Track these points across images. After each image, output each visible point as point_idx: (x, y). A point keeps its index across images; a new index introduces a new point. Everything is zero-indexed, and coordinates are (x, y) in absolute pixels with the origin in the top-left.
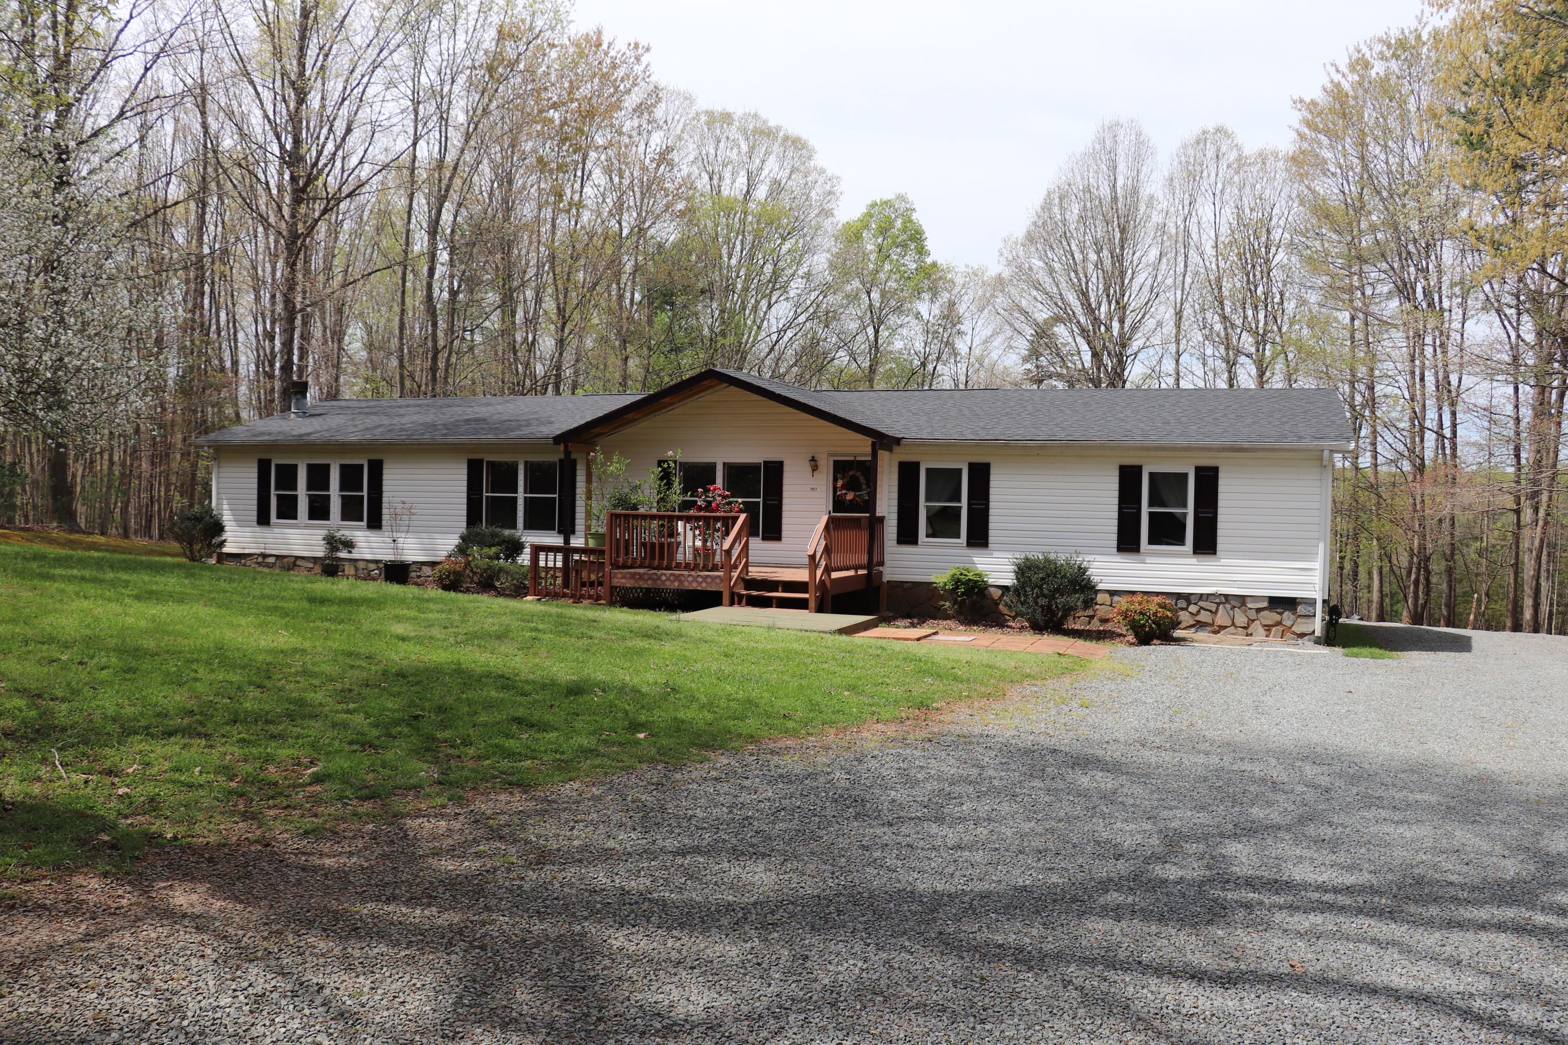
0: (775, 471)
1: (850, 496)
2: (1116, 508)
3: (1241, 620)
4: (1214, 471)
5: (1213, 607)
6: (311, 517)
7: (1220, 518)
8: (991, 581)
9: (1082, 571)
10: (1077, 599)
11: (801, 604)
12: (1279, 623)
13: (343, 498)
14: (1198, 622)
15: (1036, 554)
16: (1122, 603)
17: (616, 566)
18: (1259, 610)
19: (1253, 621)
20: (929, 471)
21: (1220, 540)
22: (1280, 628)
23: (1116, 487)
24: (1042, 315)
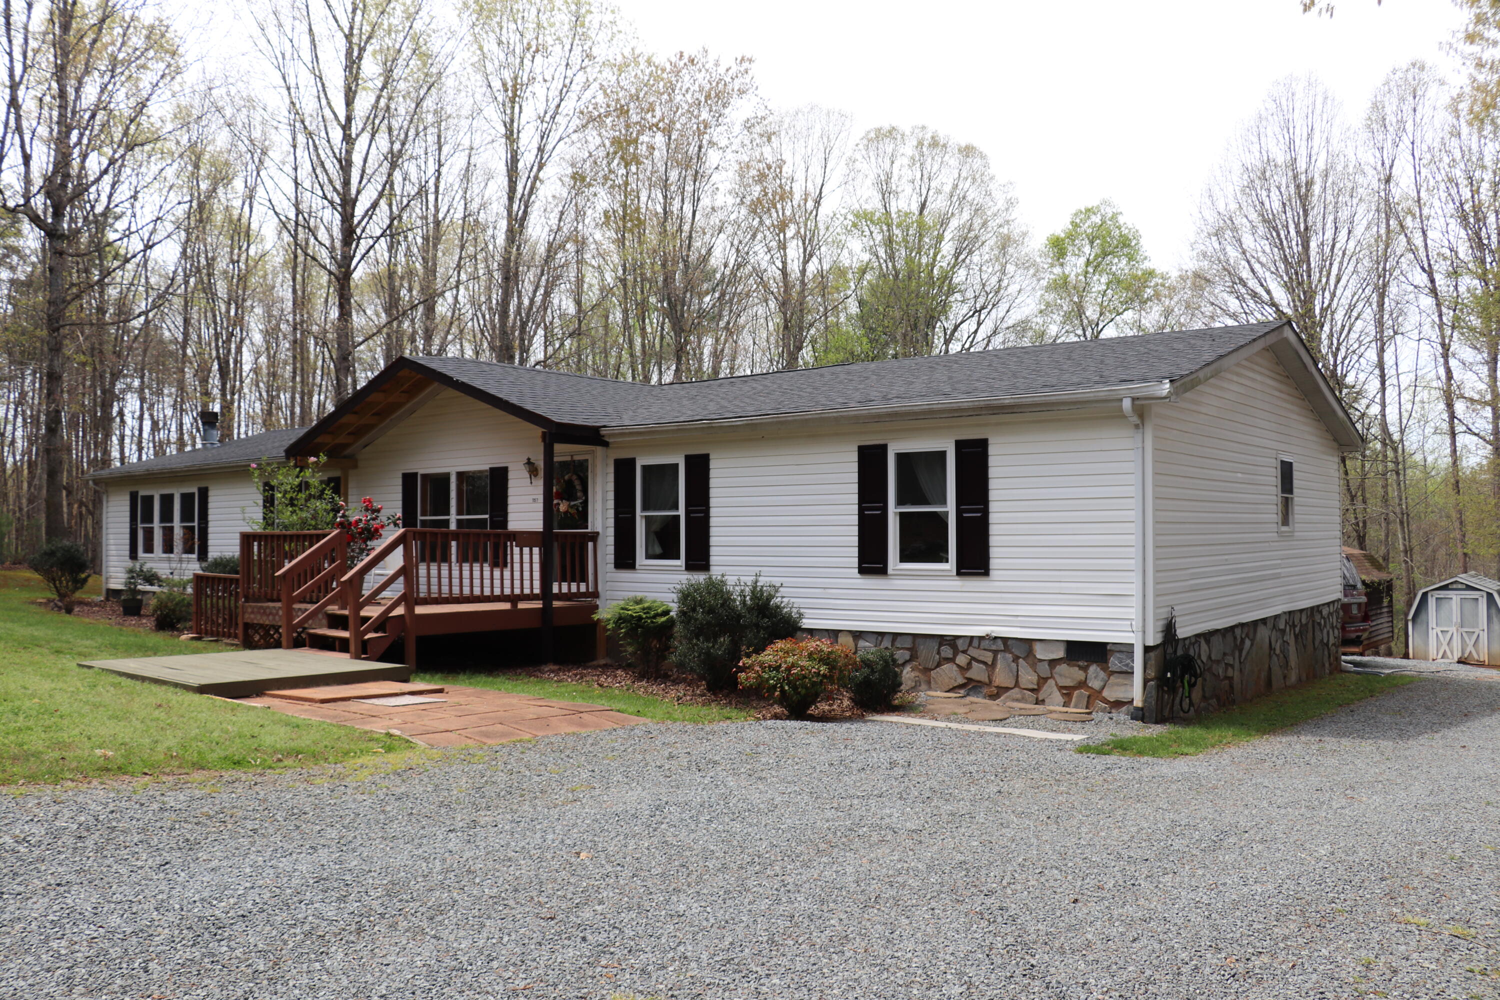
0: (499, 476)
1: (563, 506)
2: (855, 508)
3: (1028, 678)
4: (982, 445)
5: (988, 657)
6: (164, 549)
7: (994, 517)
12: (1083, 684)
13: (183, 529)
14: (970, 680)
17: (248, 598)
18: (1053, 663)
19: (1046, 679)
20: (644, 469)
21: (994, 552)
22: (1085, 692)
23: (855, 477)
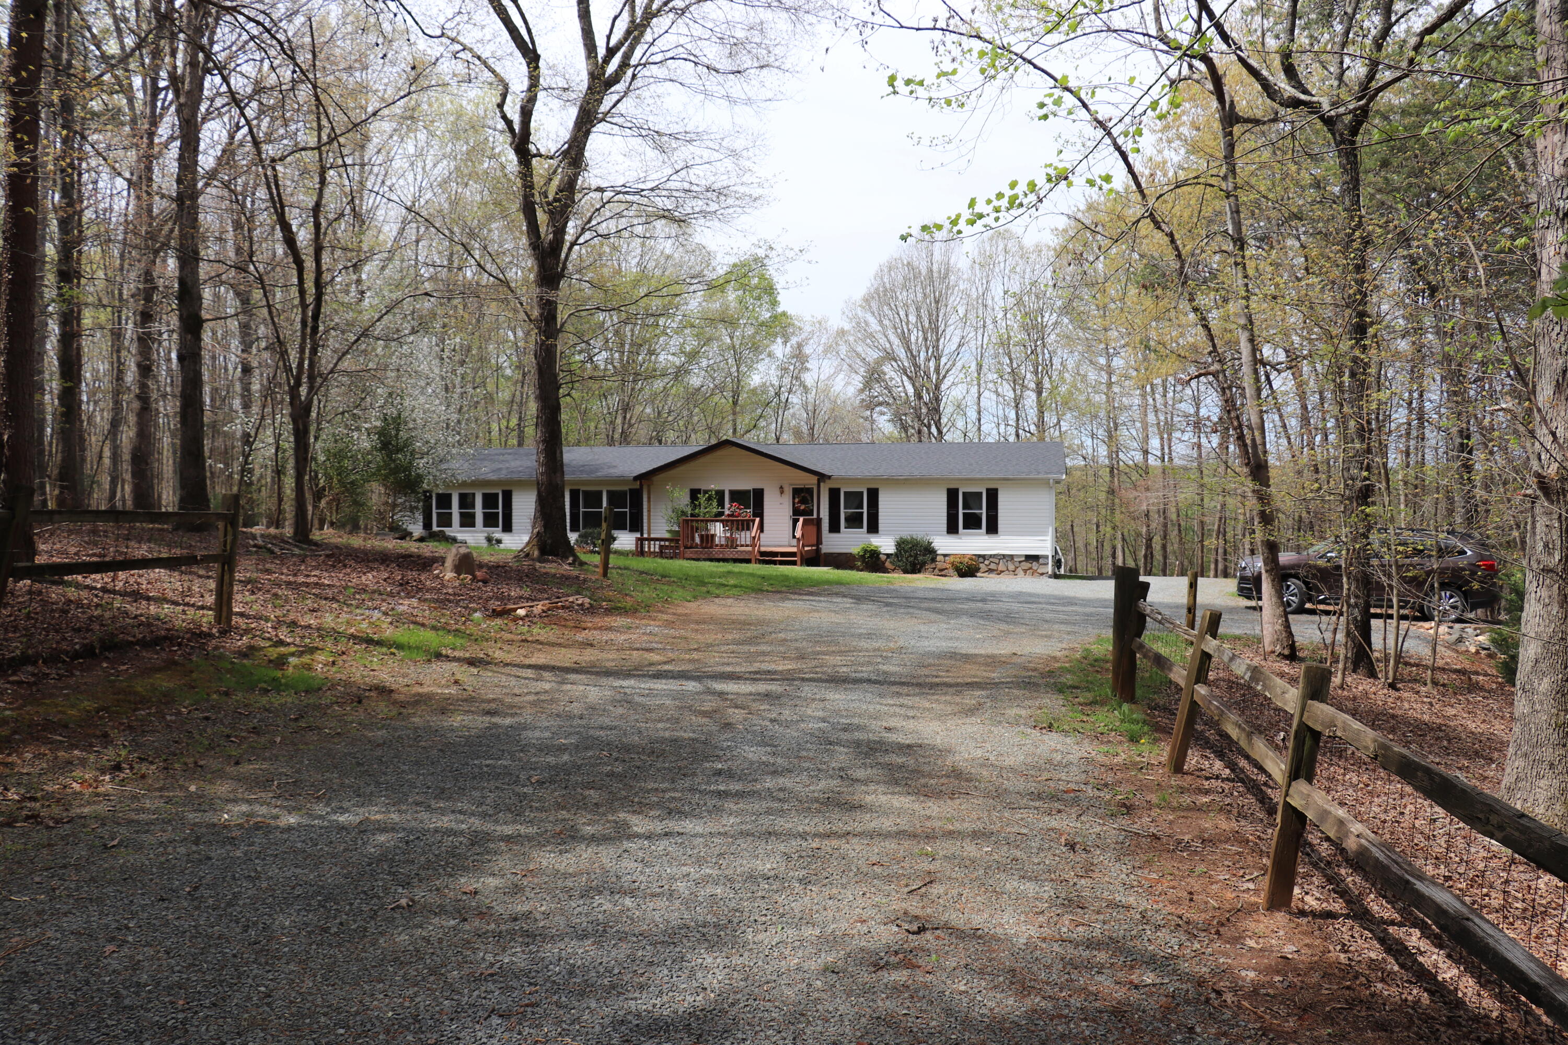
0: (759, 494)
1: (802, 507)
2: (946, 510)
3: (1011, 567)
5: (997, 561)
6: (462, 525)
7: (999, 515)
8: (883, 551)
9: (930, 543)
10: (928, 557)
11: (794, 563)
12: (1030, 568)
13: (485, 514)
14: (990, 569)
15: (906, 534)
16: (951, 559)
17: (686, 547)
18: (1020, 562)
19: (1018, 567)
20: (846, 493)
21: (1000, 526)
22: (1031, 571)
23: (945, 500)
24: (872, 355)
